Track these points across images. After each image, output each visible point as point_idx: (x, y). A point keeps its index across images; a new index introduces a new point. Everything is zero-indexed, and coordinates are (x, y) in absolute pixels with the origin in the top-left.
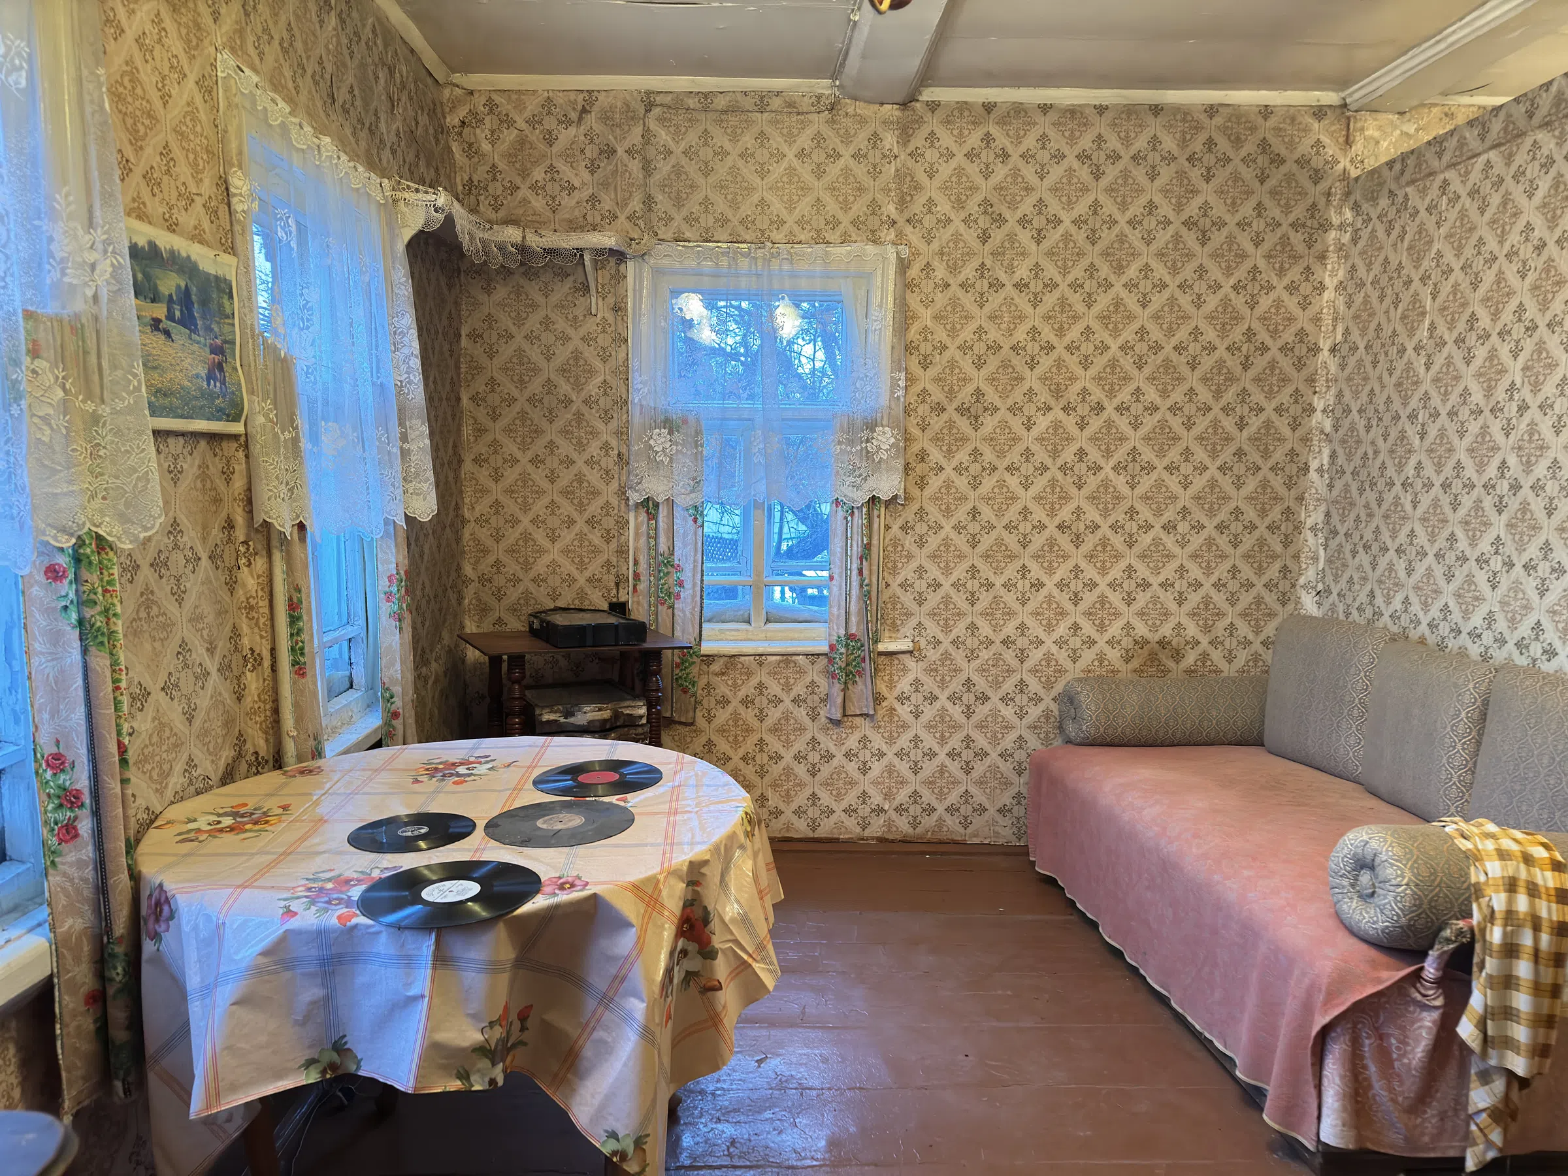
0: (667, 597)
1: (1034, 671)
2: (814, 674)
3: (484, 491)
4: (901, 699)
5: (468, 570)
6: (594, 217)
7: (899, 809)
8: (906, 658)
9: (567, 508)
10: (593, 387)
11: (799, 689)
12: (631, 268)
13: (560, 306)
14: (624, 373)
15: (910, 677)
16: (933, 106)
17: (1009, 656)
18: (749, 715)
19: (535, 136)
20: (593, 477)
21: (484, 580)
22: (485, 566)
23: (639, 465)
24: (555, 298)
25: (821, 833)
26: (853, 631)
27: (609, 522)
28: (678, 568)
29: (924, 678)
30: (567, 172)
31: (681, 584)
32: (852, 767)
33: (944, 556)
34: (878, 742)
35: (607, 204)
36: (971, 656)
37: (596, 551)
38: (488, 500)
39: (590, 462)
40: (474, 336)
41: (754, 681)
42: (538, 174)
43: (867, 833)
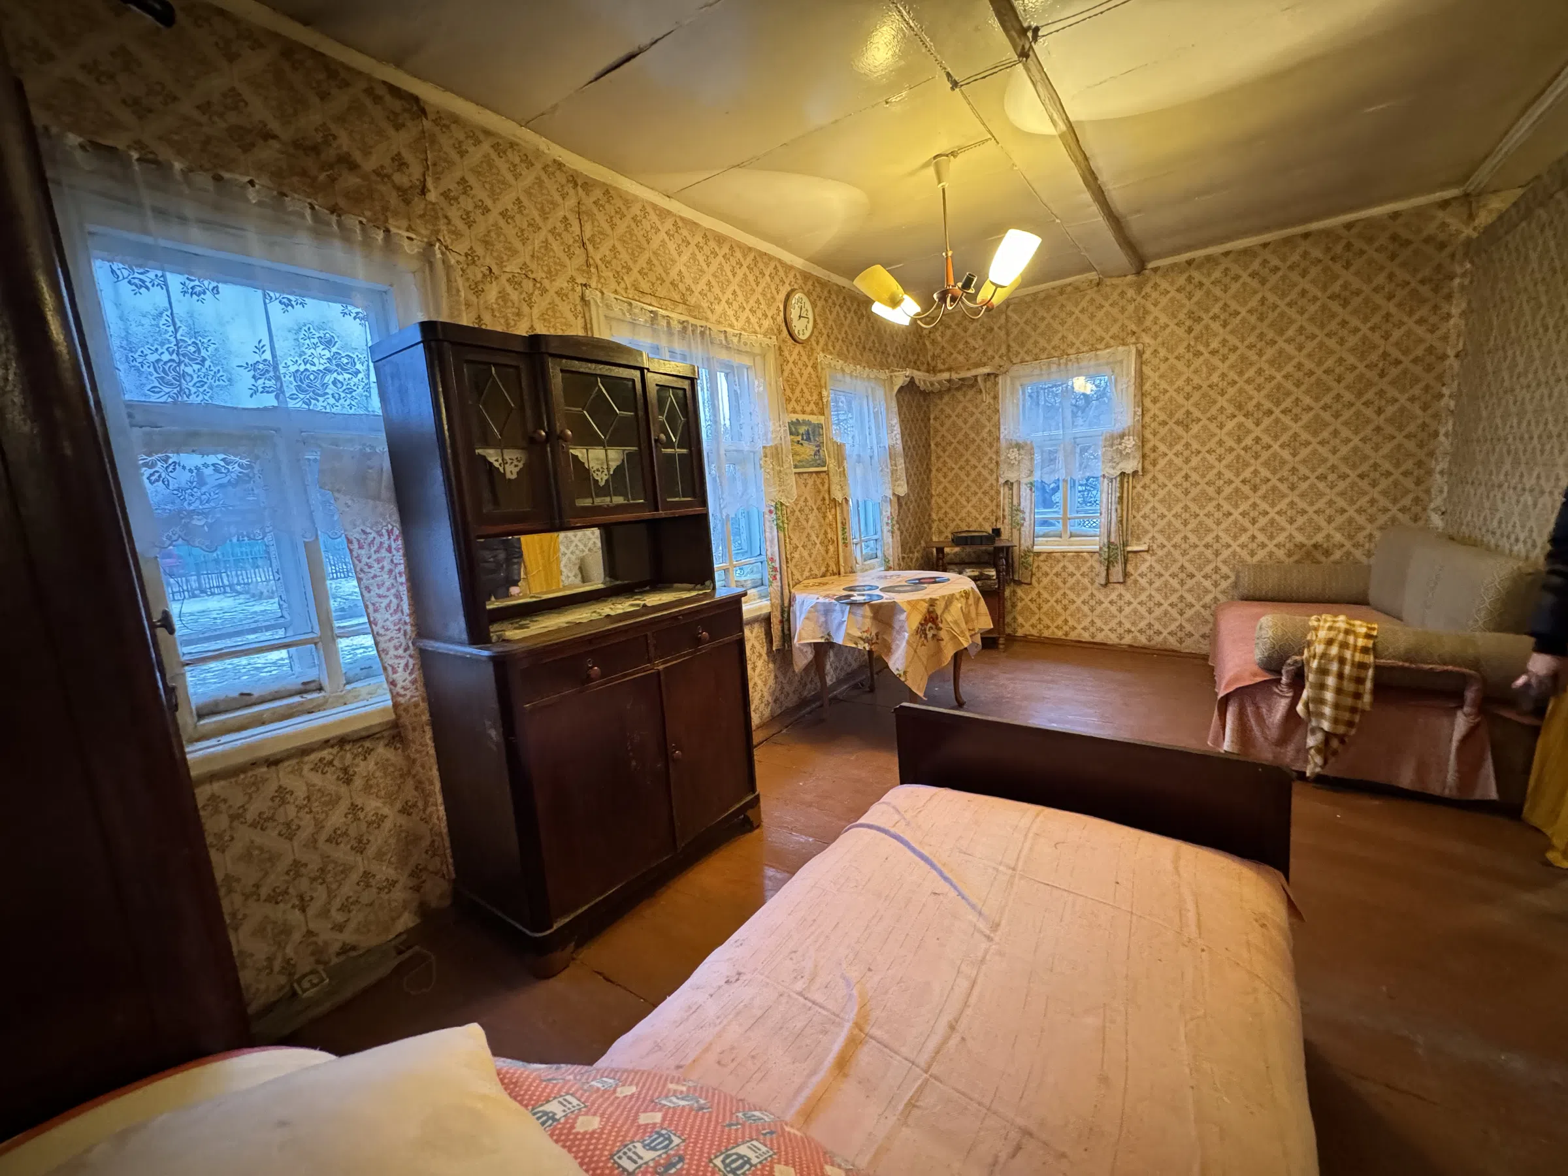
0: (1017, 525)
1: (1225, 562)
2: (1092, 562)
3: (940, 483)
4: (1141, 575)
5: (934, 516)
6: (984, 359)
7: (1141, 631)
8: (1145, 555)
9: (974, 488)
10: (984, 434)
11: (1085, 569)
12: (1000, 379)
13: (970, 401)
14: (997, 426)
15: (1147, 564)
16: (1155, 270)
17: (1209, 553)
18: (1059, 581)
19: (959, 330)
20: (985, 473)
21: (940, 520)
22: (941, 515)
23: (1003, 467)
24: (968, 397)
25: (1097, 640)
26: (1113, 540)
27: (993, 493)
28: (1023, 512)
29: (1154, 564)
30: (972, 342)
31: (1024, 519)
32: (1113, 609)
33: (1167, 502)
34: (1128, 596)
35: (990, 353)
36: (1184, 553)
37: (987, 506)
38: (941, 487)
39: (984, 466)
40: (936, 419)
41: (1061, 564)
42: (961, 346)
43: (1123, 642)
